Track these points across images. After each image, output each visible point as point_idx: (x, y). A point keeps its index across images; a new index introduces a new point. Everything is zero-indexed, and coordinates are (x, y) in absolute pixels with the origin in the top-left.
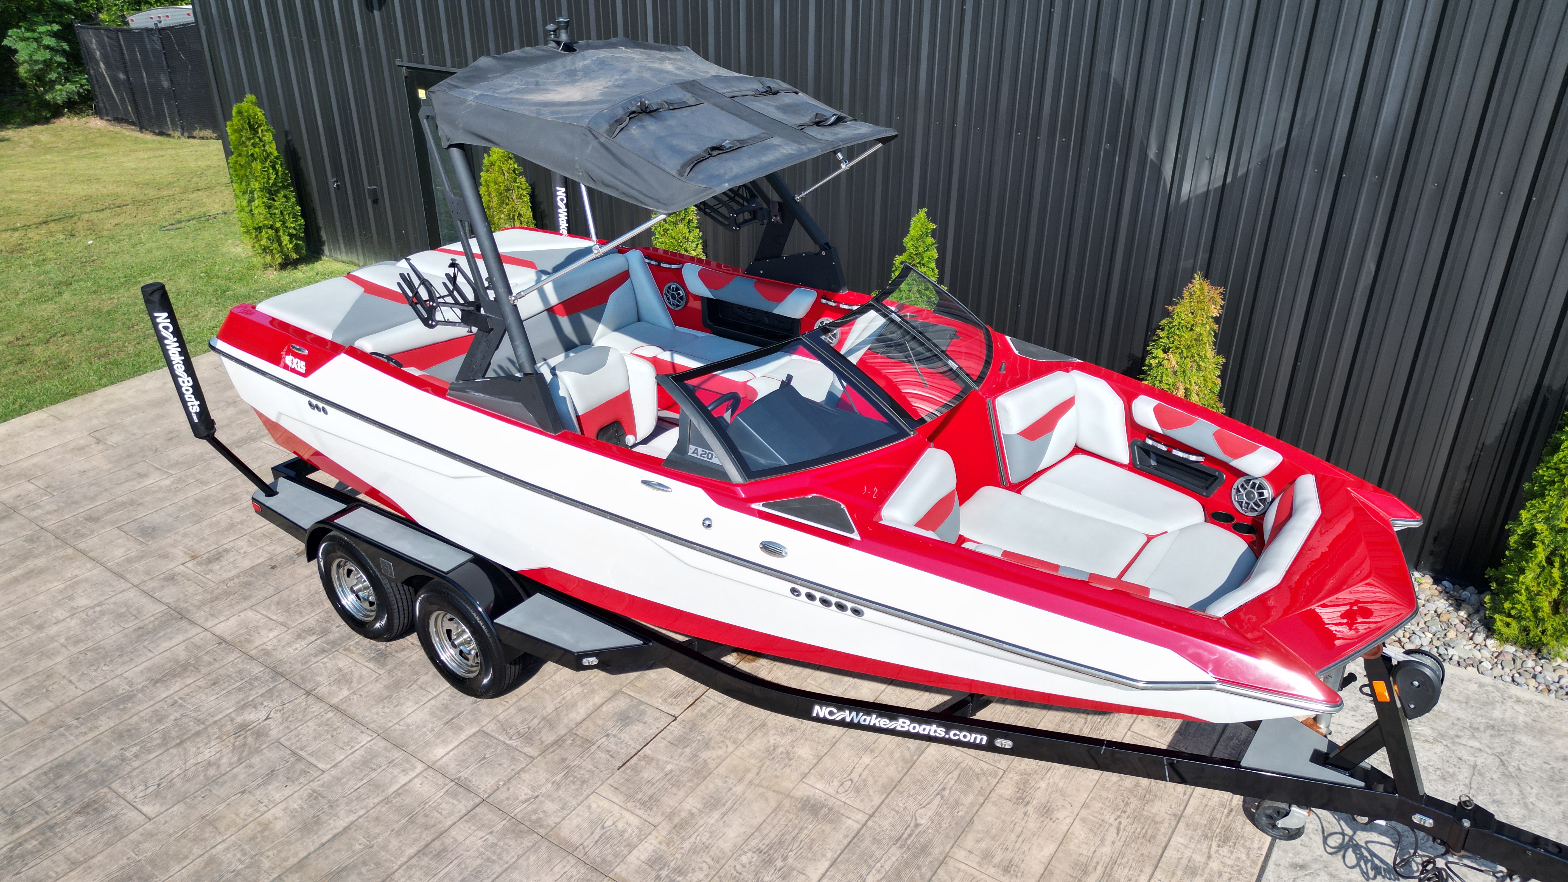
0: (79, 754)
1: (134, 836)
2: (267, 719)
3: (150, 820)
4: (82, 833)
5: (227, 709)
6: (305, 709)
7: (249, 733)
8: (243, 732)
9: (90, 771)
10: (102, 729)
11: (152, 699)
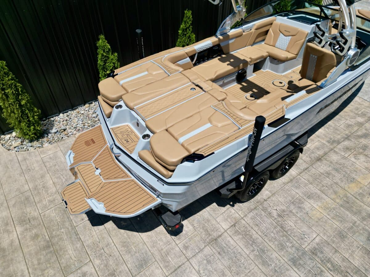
0: (290, 260)
1: (325, 238)
2: (276, 210)
3: (318, 235)
4: (324, 252)
5: (271, 221)
6: (273, 201)
7: (282, 214)
8: (282, 216)
9: (298, 256)
10: (277, 255)
11: (262, 242)
